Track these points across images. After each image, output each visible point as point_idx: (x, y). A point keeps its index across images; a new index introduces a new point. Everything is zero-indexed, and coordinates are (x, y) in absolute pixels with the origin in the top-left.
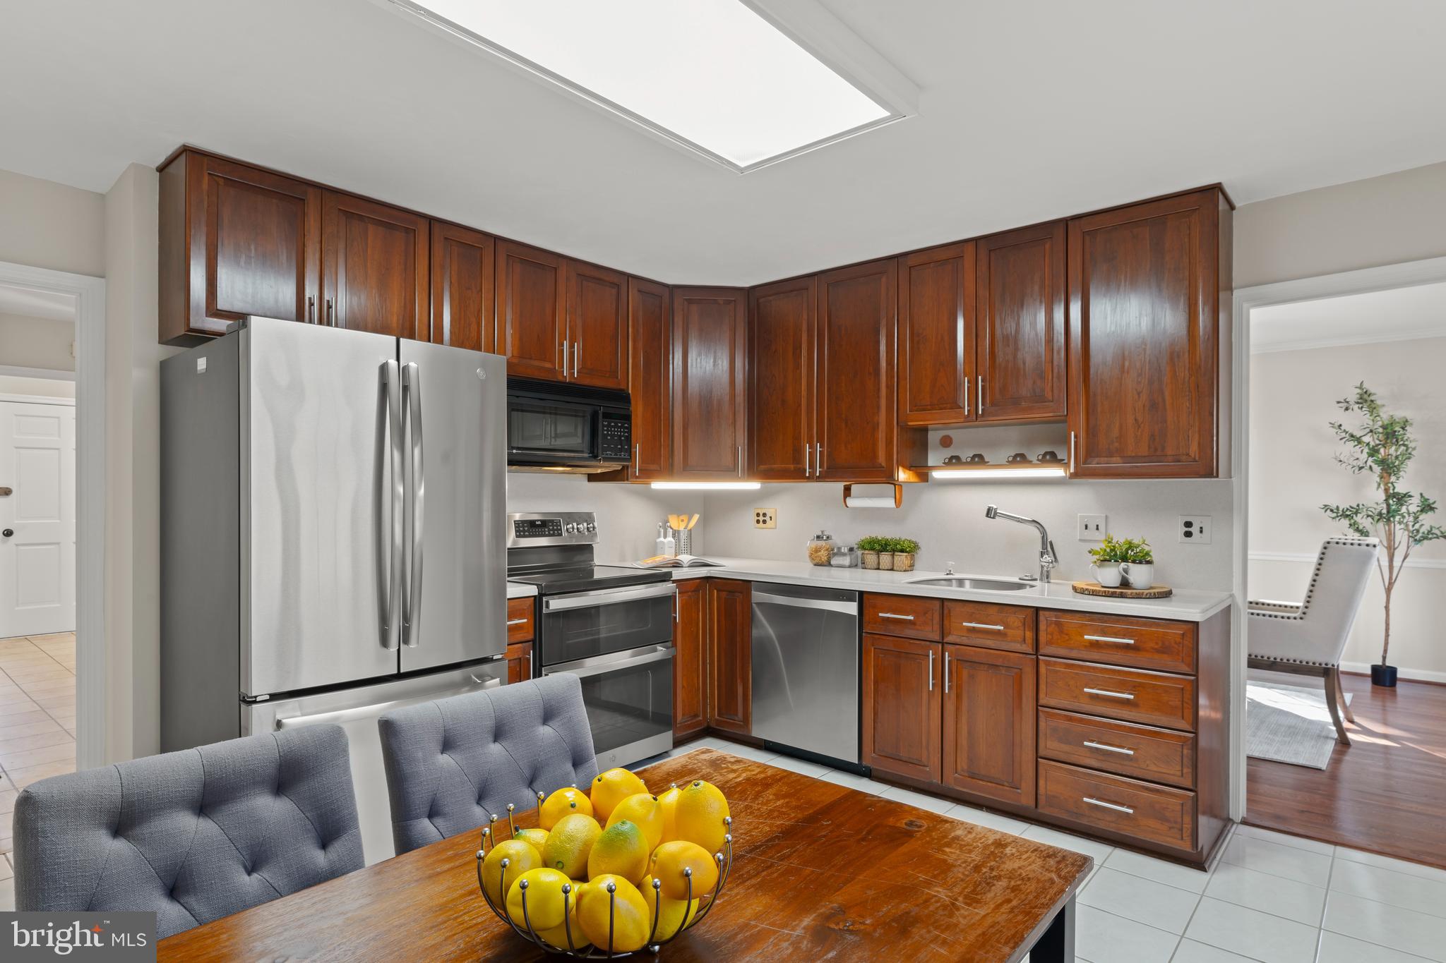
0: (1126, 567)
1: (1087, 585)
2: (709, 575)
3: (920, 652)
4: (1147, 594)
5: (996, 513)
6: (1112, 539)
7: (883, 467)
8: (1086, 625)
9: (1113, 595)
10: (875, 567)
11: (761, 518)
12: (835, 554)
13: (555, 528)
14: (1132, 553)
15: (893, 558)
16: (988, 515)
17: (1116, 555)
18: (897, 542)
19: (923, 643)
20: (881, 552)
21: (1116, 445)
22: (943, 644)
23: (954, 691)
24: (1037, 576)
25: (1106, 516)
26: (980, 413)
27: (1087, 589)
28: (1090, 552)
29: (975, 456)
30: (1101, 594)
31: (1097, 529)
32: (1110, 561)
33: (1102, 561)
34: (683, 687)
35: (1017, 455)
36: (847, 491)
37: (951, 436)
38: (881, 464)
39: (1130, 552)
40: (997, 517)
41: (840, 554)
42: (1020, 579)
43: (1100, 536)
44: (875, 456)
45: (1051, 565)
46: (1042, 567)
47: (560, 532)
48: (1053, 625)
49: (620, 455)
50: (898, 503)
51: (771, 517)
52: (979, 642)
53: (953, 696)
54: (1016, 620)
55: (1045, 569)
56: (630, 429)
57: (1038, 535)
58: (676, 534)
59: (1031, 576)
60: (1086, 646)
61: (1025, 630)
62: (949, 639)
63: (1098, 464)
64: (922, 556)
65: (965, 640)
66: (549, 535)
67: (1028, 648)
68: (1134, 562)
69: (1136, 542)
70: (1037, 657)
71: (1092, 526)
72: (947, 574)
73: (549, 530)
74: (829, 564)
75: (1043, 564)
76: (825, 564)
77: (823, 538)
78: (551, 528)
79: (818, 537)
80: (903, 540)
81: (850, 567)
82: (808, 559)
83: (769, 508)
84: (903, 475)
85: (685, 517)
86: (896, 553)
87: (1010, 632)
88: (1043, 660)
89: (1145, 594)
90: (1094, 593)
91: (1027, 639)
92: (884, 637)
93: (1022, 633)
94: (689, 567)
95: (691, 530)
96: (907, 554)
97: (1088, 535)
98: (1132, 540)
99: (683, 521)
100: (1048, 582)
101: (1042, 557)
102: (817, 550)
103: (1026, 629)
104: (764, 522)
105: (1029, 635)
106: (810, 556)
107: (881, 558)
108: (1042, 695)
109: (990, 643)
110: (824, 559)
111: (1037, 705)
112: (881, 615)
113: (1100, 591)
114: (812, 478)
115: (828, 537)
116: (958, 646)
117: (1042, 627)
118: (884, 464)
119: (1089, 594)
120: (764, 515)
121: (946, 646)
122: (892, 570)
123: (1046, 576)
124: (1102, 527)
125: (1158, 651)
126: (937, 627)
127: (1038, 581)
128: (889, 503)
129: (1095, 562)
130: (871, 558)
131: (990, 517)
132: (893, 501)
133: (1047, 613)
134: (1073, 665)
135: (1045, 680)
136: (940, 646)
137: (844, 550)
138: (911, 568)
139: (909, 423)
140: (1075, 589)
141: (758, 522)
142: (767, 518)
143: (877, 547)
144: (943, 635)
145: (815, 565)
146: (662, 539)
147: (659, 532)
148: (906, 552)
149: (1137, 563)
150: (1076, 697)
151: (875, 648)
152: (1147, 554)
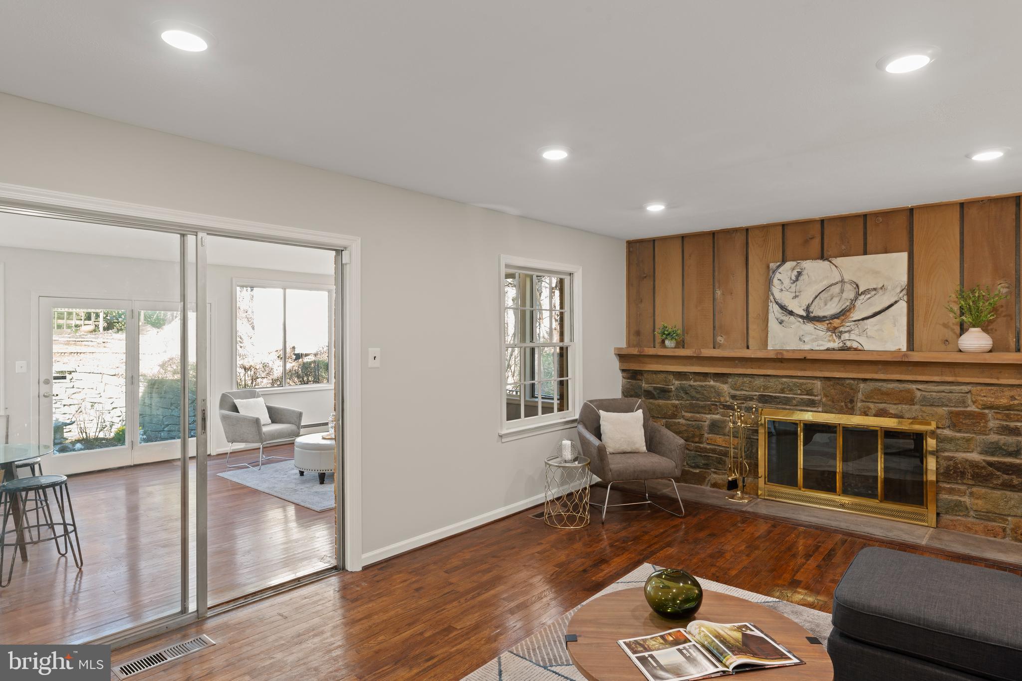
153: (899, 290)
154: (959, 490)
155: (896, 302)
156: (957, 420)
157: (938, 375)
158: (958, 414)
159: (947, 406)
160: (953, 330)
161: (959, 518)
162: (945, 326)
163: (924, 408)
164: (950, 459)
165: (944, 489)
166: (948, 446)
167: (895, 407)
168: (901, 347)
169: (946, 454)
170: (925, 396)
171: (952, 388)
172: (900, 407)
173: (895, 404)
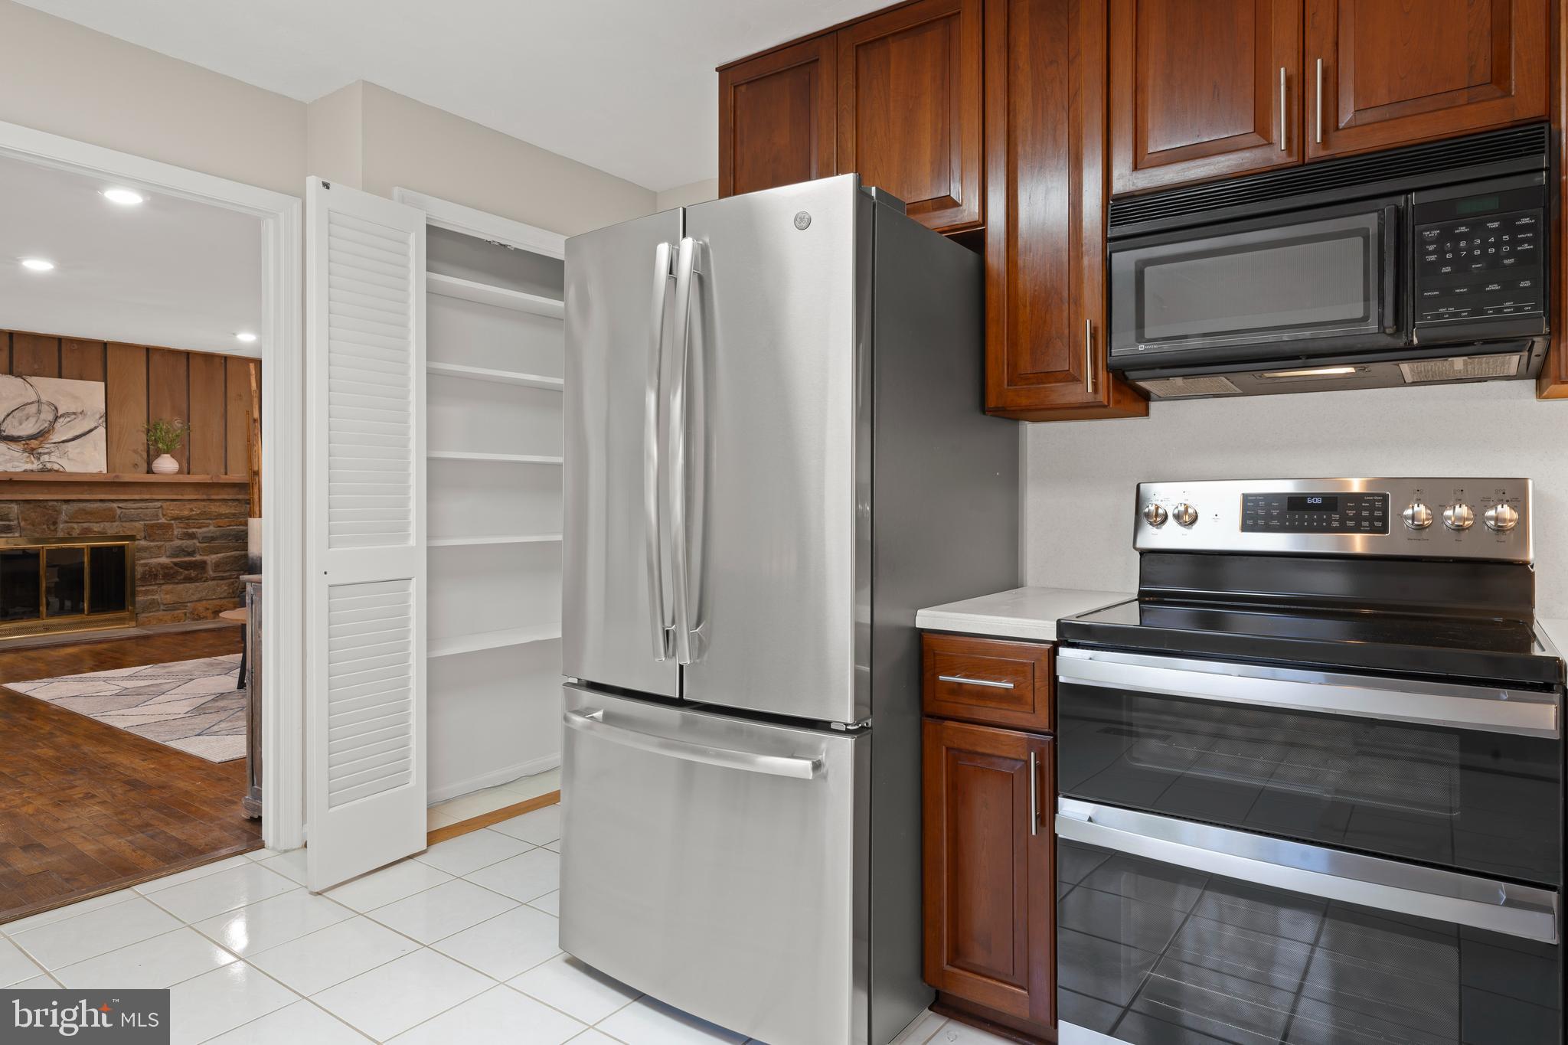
13: (1365, 514)
47: (1378, 524)
56: (1544, 228)
73: (1343, 520)
78: (1351, 513)
153: (98, 416)
154: (153, 590)
155: (96, 428)
156: (151, 532)
157: (138, 494)
158: (152, 526)
159: (144, 520)
160: (141, 455)
161: (152, 614)
162: (135, 451)
163: (124, 524)
164: (146, 565)
165: (141, 591)
166: (144, 554)
167: (98, 525)
168: (102, 469)
169: (142, 562)
170: (125, 514)
171: (147, 504)
172: (102, 525)
173: (97, 522)
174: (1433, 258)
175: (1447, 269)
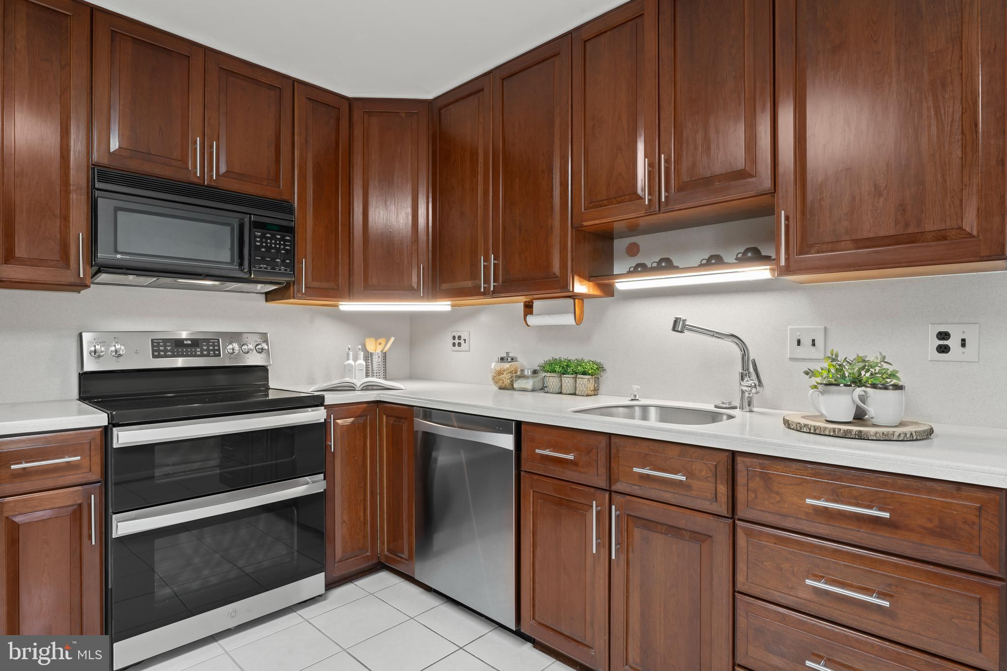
0: (863, 393)
1: (804, 417)
2: (378, 399)
3: (583, 501)
4: (900, 435)
5: (684, 326)
6: (837, 356)
7: (558, 277)
8: (807, 481)
9: (846, 435)
10: (558, 390)
11: (457, 341)
12: (519, 377)
13: (211, 348)
14: (868, 375)
15: (576, 381)
16: (674, 329)
17: (844, 377)
18: (580, 363)
19: (587, 489)
20: (564, 374)
21: (845, 223)
22: (610, 492)
23: (623, 557)
24: (737, 403)
25: (825, 328)
26: (663, 200)
27: (805, 425)
28: (807, 373)
29: (662, 260)
30: (827, 433)
31: (814, 345)
32: (838, 385)
33: (826, 385)
34: (344, 522)
35: (711, 257)
36: (528, 308)
37: (638, 242)
38: (555, 274)
39: (863, 373)
40: (686, 332)
41: (522, 376)
42: (716, 407)
43: (817, 353)
44: (549, 265)
45: (754, 390)
46: (743, 392)
47: (217, 352)
48: (758, 479)
49: (280, 270)
50: (579, 321)
51: (465, 340)
52: (654, 494)
53: (623, 563)
54: (703, 468)
55: (747, 395)
56: (293, 242)
57: (737, 352)
58: (368, 357)
59: (730, 403)
60: (807, 514)
61: (716, 483)
62: (618, 487)
63: (818, 253)
64: (607, 379)
65: (637, 490)
66: (202, 355)
67: (722, 508)
68: (874, 386)
69: (871, 358)
70: (734, 523)
71: (806, 341)
72: (632, 400)
73: (202, 351)
74: (513, 389)
75: (744, 388)
76: (509, 387)
77: (508, 359)
78: (205, 348)
79: (502, 359)
80: (586, 361)
81: (533, 390)
82: (491, 382)
83: (463, 330)
84: (580, 287)
85: (382, 341)
86: (579, 376)
87: (695, 483)
88: (742, 528)
89: (897, 434)
90: (817, 432)
91: (719, 495)
92: (544, 479)
93: (712, 485)
94: (362, 390)
95: (386, 352)
96: (590, 377)
97: (801, 352)
98: (866, 356)
99: (380, 344)
100: (751, 411)
101: (742, 379)
102: (500, 373)
103: (718, 482)
104: (459, 345)
105: (723, 489)
106: (493, 379)
107: (563, 381)
108: (740, 578)
109: (668, 496)
110: (507, 382)
111: (734, 591)
112: (537, 451)
113: (825, 428)
114: (486, 293)
115: (512, 359)
116: (628, 498)
117: (741, 479)
118: (558, 273)
119: (810, 433)
120: (459, 338)
121: (614, 495)
122: (575, 394)
123: (748, 404)
124: (820, 342)
125: (932, 533)
126: (602, 470)
127: (738, 409)
128: (568, 320)
129: (816, 387)
130: (553, 381)
131: (678, 331)
132: (572, 317)
133: (748, 460)
134: (787, 539)
135: (745, 557)
136: (607, 495)
137: (528, 373)
138: (596, 392)
139: (585, 224)
140: (787, 423)
141: (454, 344)
142: (462, 341)
143: (558, 369)
144: (610, 481)
145: (500, 389)
146: (351, 362)
147: (348, 354)
148: (589, 374)
149: (880, 388)
150: (792, 588)
151: (533, 491)
152: (893, 375)
174: (258, 244)
175: (263, 250)
